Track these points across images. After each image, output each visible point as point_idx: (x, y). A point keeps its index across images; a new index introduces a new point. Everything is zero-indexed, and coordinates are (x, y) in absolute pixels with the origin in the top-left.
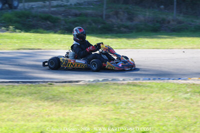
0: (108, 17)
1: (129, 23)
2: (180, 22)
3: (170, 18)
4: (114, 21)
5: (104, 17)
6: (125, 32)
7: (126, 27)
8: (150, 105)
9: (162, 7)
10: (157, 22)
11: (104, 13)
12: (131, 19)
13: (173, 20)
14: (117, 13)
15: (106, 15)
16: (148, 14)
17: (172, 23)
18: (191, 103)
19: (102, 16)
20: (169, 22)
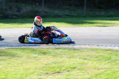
0: (6, 10)
1: (17, 13)
2: (46, 12)
3: (41, 10)
4: (9, 12)
5: (4, 10)
6: (15, 19)
7: (16, 16)
8: (12, 62)
9: (37, 4)
10: (34, 12)
11: (4, 8)
12: (18, 11)
13: (43, 11)
14: (11, 8)
15: (5, 9)
16: (28, 8)
17: (42, 13)
18: (37, 60)
19: (2, 10)
20: (40, 12)
